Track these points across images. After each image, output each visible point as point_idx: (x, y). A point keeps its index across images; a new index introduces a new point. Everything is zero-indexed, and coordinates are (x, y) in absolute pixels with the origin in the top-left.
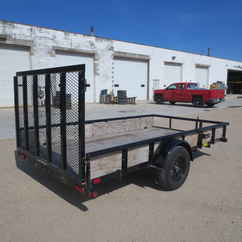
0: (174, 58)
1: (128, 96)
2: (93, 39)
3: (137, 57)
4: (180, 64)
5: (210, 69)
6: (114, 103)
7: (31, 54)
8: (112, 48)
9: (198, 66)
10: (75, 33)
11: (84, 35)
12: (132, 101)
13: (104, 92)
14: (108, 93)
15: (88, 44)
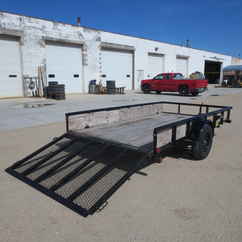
0: (156, 49)
1: (117, 86)
2: (81, 29)
3: (123, 47)
4: (162, 55)
5: (190, 59)
6: (102, 93)
7: (21, 44)
8: (99, 39)
9: (179, 57)
10: (64, 23)
11: (73, 25)
12: (121, 91)
13: (93, 82)
14: (97, 83)
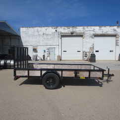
7: (83, 38)
15: (113, 31)
